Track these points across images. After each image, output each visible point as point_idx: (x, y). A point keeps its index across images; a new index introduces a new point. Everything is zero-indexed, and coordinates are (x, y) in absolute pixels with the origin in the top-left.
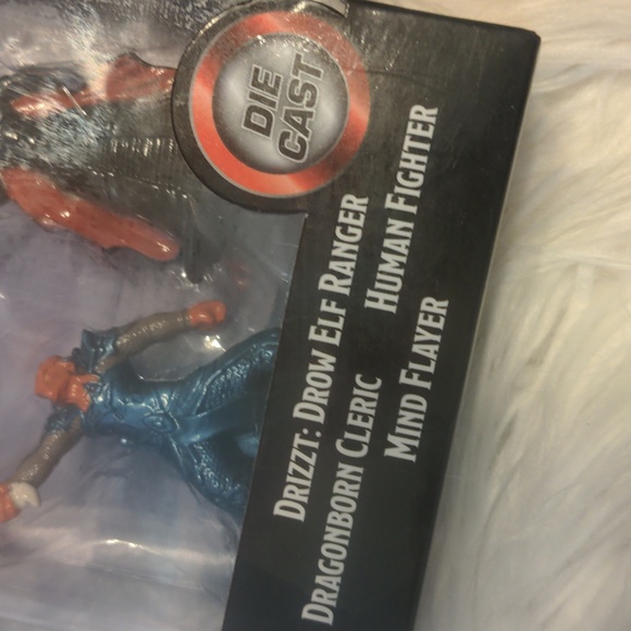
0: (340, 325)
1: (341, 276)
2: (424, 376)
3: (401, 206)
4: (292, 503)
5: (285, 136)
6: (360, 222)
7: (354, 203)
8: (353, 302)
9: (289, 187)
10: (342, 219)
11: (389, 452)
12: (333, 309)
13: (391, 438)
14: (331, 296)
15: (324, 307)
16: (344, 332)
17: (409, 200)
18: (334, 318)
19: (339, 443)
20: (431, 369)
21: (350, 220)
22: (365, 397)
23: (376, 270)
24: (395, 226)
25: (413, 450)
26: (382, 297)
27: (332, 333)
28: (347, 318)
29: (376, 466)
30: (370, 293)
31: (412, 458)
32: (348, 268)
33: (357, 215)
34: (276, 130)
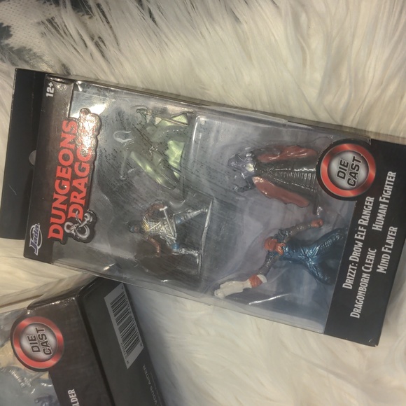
0: (364, 234)
1: (365, 220)
2: (389, 249)
3: (384, 200)
4: (348, 284)
5: (349, 179)
6: (372, 205)
7: (370, 199)
8: (369, 227)
9: (350, 194)
10: (366, 203)
11: (378, 270)
12: (362, 229)
13: (379, 266)
14: (362, 226)
15: (360, 229)
16: (366, 236)
17: (387, 199)
18: (363, 232)
19: (363, 268)
20: (391, 247)
21: (368, 204)
22: (371, 255)
23: (376, 219)
24: (382, 206)
25: (385, 270)
26: (377, 226)
27: (362, 236)
28: (366, 232)
29: (374, 275)
30: (374, 225)
31: (385, 272)
32: (367, 218)
33: (371, 203)
34: (347, 178)
